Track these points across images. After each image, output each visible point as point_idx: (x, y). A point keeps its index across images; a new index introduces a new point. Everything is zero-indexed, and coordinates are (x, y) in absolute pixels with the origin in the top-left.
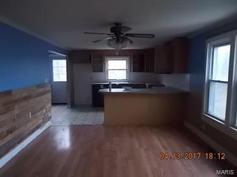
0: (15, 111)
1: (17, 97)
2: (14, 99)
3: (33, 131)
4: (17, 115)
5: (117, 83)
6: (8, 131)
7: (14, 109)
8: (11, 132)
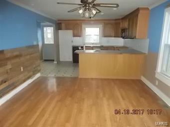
0: (8, 66)
1: (8, 55)
2: (7, 57)
3: (24, 81)
4: (10, 69)
5: (92, 46)
6: (2, 81)
7: (7, 65)
8: (5, 82)
